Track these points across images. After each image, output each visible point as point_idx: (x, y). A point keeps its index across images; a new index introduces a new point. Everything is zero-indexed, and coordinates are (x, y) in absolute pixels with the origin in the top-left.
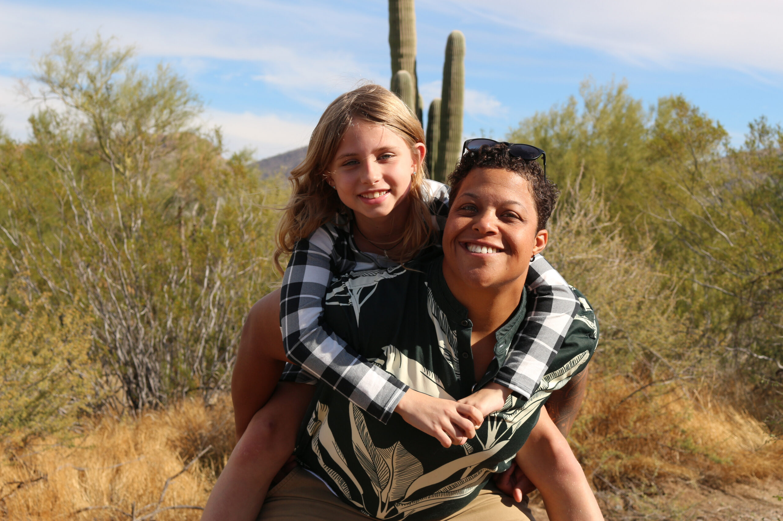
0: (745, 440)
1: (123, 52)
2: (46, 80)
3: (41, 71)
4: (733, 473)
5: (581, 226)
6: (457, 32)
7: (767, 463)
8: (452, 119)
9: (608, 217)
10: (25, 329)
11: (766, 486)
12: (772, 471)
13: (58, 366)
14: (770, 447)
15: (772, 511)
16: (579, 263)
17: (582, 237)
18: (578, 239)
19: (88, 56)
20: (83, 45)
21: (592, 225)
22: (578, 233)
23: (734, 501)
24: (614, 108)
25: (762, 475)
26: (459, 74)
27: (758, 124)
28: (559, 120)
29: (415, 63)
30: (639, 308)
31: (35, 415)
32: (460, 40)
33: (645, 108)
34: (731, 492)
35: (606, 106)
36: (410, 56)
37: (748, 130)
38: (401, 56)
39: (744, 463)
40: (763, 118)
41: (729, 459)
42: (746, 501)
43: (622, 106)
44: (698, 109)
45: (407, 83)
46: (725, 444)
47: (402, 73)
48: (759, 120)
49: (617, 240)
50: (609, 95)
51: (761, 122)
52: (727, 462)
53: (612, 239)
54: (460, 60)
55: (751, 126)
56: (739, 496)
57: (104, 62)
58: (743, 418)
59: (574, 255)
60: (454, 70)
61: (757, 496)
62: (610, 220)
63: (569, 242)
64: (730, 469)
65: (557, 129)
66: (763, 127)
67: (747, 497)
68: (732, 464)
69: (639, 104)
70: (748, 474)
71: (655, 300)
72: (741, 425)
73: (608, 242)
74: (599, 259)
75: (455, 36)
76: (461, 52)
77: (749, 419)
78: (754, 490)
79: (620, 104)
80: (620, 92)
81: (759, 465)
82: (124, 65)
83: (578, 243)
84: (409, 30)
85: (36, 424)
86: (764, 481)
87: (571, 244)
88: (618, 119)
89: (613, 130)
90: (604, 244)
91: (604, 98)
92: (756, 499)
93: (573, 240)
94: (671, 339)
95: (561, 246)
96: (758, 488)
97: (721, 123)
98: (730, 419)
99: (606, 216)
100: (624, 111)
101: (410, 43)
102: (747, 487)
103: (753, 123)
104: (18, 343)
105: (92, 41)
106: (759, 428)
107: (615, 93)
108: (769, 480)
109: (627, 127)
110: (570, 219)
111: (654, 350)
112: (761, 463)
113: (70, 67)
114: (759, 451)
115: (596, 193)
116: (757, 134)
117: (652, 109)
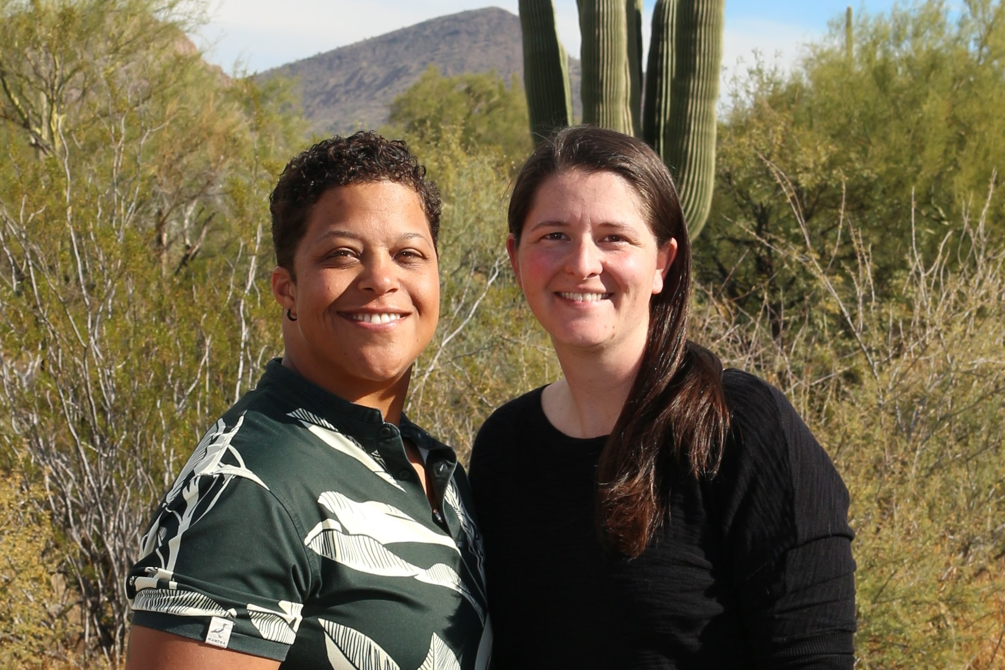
8: (702, 33)
28: (910, 29)
65: (907, 46)
87: (967, 338)
95: (948, 339)
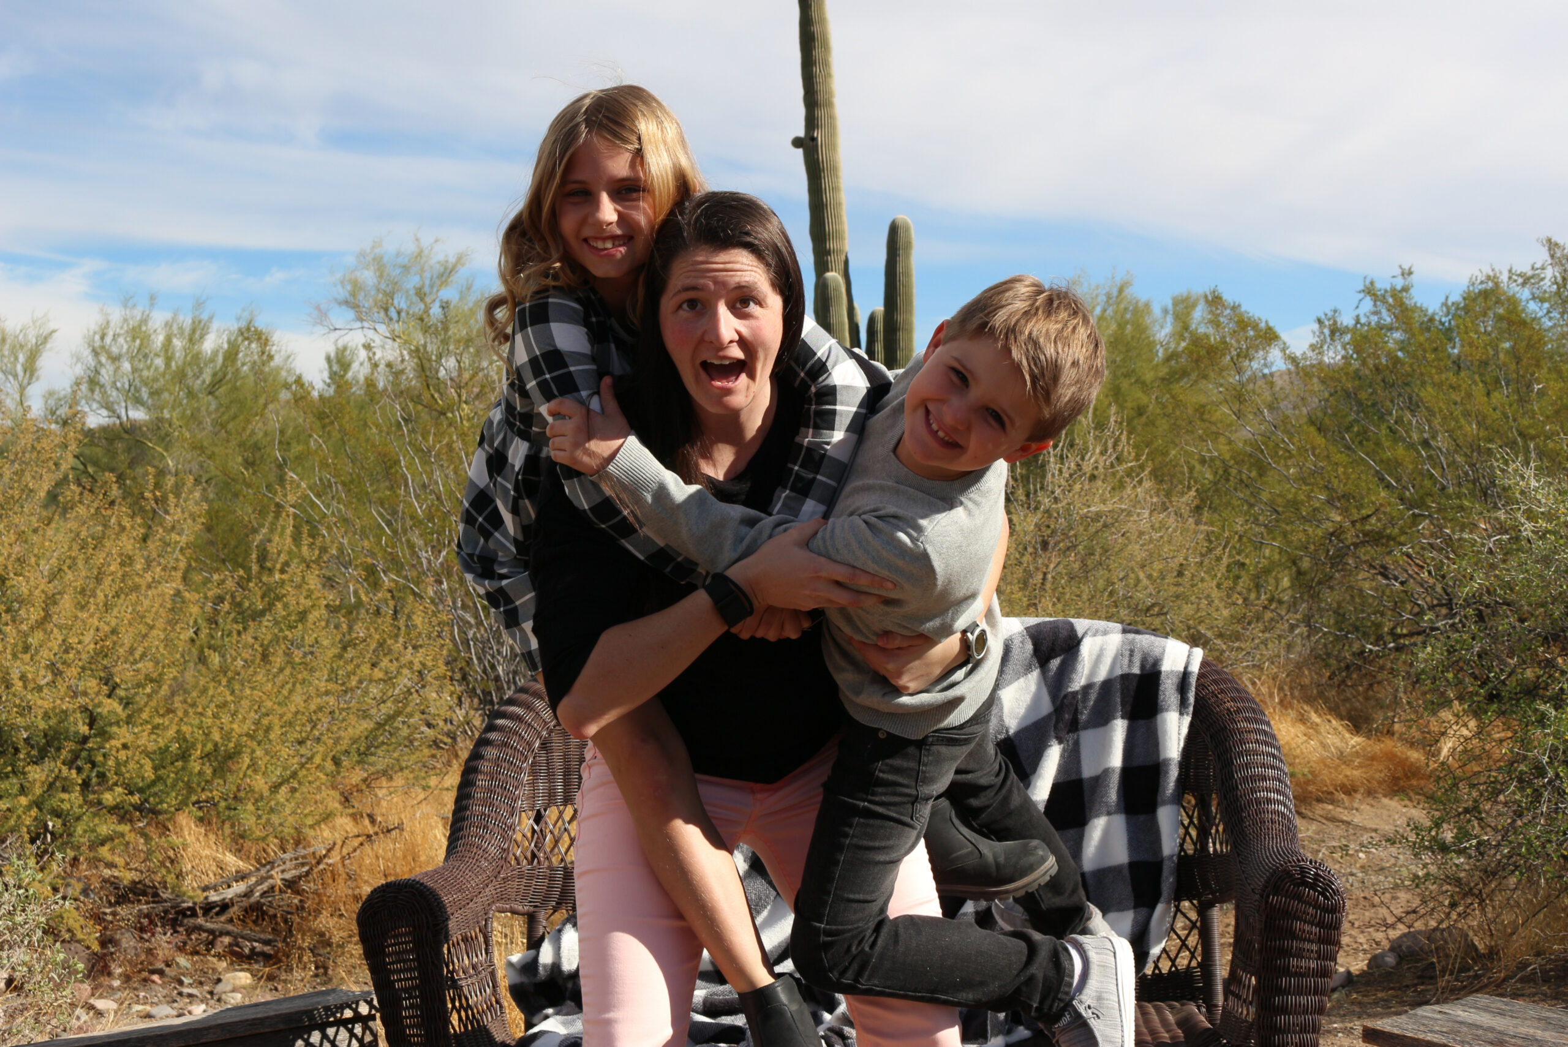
0: (1324, 746)
1: (452, 260)
2: (351, 303)
3: (342, 293)
4: (1311, 788)
5: (1097, 468)
6: (902, 217)
7: (1357, 773)
8: (901, 335)
9: (1133, 454)
10: (360, 631)
11: (1356, 805)
12: (1362, 783)
13: (405, 680)
14: (1357, 752)
15: (1365, 837)
16: (1098, 516)
17: (1099, 483)
18: (1093, 484)
19: (406, 268)
20: (398, 254)
21: (1112, 466)
22: (1093, 478)
23: (1314, 827)
24: (1116, 312)
25: (1349, 790)
26: (908, 274)
27: (1329, 320)
29: (846, 262)
30: (1180, 574)
31: (376, 747)
32: (907, 229)
33: (1157, 310)
34: (1310, 814)
35: (1104, 310)
36: (839, 251)
37: (1316, 326)
38: (828, 253)
39: (1325, 775)
40: (1335, 311)
41: (1306, 770)
42: (1331, 825)
43: (1126, 309)
44: (1239, 306)
45: (837, 289)
46: (1298, 751)
47: (829, 275)
48: (1330, 314)
49: (1147, 484)
50: (1109, 296)
51: (1333, 316)
52: (1304, 775)
53: (1140, 482)
54: (908, 256)
55: (1320, 321)
56: (1320, 819)
57: (427, 275)
58: (1320, 716)
59: (1089, 506)
60: (900, 269)
61: (1345, 818)
62: (1137, 458)
63: (1082, 489)
64: (1308, 782)
66: (1335, 323)
67: (1333, 820)
68: (1310, 777)
69: (1147, 305)
70: (1331, 789)
71: (1202, 563)
72: (1317, 725)
73: (1135, 486)
74: (1123, 511)
75: (899, 223)
76: (908, 245)
77: (1329, 717)
78: (1339, 810)
79: (1122, 306)
80: (1121, 290)
81: (1347, 776)
82: (454, 278)
83: (1094, 490)
84: (838, 216)
85: (380, 760)
86: (1353, 800)
87: (1084, 492)
88: (1121, 326)
89: (1115, 343)
90: (1129, 490)
91: (1102, 298)
92: (1343, 822)
93: (1087, 487)
94: (1226, 613)
96: (1345, 808)
97: (1271, 324)
98: (1302, 719)
99: (1129, 453)
100: (1128, 316)
101: (839, 236)
102: (1330, 807)
103: (1323, 317)
104: (350, 653)
105: (410, 248)
106: (1340, 728)
107: (1115, 293)
108: (1359, 796)
109: (1133, 337)
110: (1083, 459)
111: (1202, 629)
112: (1349, 773)
113: (383, 286)
114: (1343, 758)
115: (1116, 422)
116: (1327, 331)
117: (1165, 311)
